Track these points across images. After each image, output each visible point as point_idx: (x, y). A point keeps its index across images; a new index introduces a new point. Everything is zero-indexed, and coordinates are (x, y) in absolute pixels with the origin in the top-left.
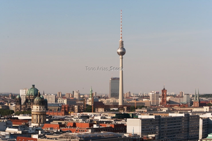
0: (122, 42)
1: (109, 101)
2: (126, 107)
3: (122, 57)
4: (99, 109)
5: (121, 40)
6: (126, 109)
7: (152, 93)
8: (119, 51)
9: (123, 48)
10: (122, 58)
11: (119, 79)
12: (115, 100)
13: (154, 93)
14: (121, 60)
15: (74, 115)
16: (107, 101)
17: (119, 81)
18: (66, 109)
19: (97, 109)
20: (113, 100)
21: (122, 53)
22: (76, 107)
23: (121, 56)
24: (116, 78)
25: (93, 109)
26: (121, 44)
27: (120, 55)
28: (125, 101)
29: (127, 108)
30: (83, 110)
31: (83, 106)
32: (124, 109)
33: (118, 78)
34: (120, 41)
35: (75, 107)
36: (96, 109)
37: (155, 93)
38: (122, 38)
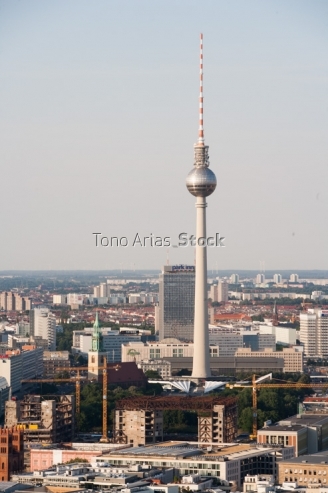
0: (204, 149)
1: (158, 351)
2: (223, 407)
3: (204, 201)
5: (200, 142)
7: (310, 314)
8: (195, 180)
9: (206, 171)
10: (204, 206)
12: (178, 348)
13: (314, 317)
14: (199, 211)
16: (152, 351)
17: (194, 276)
18: (16, 443)
19: (121, 414)
20: (172, 348)
21: (205, 190)
22: (47, 407)
23: (199, 200)
24: (182, 267)
25: (105, 406)
26: (200, 158)
27: (195, 195)
28: (215, 351)
32: (216, 414)
33: (187, 267)
34: (195, 145)
35: (43, 408)
36: (117, 412)
37: (319, 315)
38: (202, 136)
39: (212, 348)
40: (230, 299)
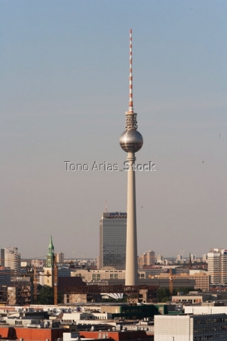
0: (134, 116)
1: (99, 275)
2: (147, 291)
3: (134, 155)
4: (73, 295)
5: (130, 110)
6: (145, 296)
7: (215, 252)
8: (126, 139)
9: (135, 132)
10: (134, 160)
11: (124, 215)
12: (114, 273)
13: (219, 255)
15: (8, 311)
16: (94, 275)
17: (126, 221)
19: (68, 296)
20: (109, 273)
21: (134, 147)
22: (12, 291)
23: (130, 155)
24: (117, 213)
25: (56, 296)
26: (129, 122)
27: (127, 151)
28: (143, 275)
29: (148, 294)
30: (29, 298)
31: (29, 288)
32: (141, 296)
33: (121, 214)
34: (126, 113)
35: (8, 292)
36: (65, 295)
37: (222, 253)
38: (132, 106)
39: (140, 273)
40: (156, 264)
